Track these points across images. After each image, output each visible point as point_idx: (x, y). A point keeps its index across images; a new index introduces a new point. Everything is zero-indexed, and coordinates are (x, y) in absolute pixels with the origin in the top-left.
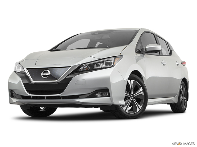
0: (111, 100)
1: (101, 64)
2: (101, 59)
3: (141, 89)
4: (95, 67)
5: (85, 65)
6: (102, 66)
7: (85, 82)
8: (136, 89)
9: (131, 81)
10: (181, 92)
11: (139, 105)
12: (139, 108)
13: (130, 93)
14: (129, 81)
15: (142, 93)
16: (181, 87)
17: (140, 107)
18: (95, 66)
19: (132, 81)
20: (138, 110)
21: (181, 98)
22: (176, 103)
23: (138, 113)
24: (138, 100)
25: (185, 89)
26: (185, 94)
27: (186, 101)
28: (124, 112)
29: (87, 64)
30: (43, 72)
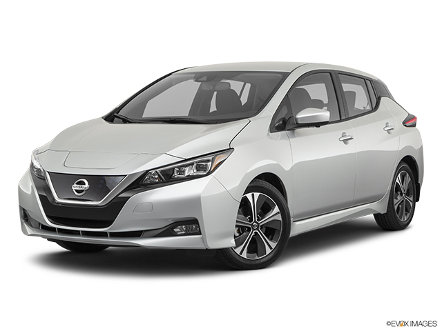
0: (203, 240)
1: (187, 169)
2: (186, 160)
3: (276, 209)
4: (176, 175)
5: (154, 172)
6: (188, 172)
7: (152, 206)
8: (265, 208)
9: (253, 195)
10: (396, 189)
11: (271, 240)
12: (271, 248)
13: (251, 220)
14: (249, 196)
15: (279, 217)
16: (399, 176)
17: (274, 245)
18: (175, 172)
19: (257, 195)
20: (268, 251)
21: (395, 201)
22: (382, 213)
23: (267, 258)
24: (270, 231)
25: (410, 179)
26: (408, 190)
27: (411, 204)
28: (237, 256)
29: (157, 170)
30: (77, 184)
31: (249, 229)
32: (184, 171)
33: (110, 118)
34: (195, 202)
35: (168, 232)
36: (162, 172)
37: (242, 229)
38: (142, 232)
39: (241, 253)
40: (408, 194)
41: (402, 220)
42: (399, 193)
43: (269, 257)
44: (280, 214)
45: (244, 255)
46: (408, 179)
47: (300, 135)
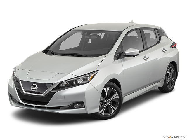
0: (86, 110)
3: (117, 94)
4: (74, 83)
8: (112, 94)
9: (107, 88)
10: (167, 75)
11: (114, 107)
13: (106, 99)
14: (105, 89)
15: (118, 97)
16: (169, 70)
17: (115, 109)
18: (74, 81)
19: (108, 88)
20: (113, 111)
21: (167, 81)
22: (161, 87)
23: (112, 114)
24: (114, 103)
25: (173, 71)
26: (173, 75)
27: (174, 81)
28: (100, 114)
29: (66, 81)
30: (33, 86)
31: (105, 103)
32: (78, 81)
33: (46, 51)
34: (82, 94)
35: (71, 107)
36: (68, 82)
37: (102, 103)
38: (60, 107)
39: (102, 113)
40: (172, 77)
41: (170, 88)
42: (169, 77)
43: (113, 114)
44: (118, 96)
45: (103, 114)
46: (172, 70)
47: (126, 60)
